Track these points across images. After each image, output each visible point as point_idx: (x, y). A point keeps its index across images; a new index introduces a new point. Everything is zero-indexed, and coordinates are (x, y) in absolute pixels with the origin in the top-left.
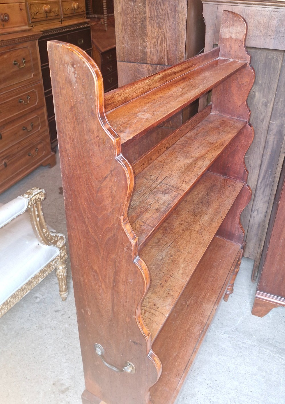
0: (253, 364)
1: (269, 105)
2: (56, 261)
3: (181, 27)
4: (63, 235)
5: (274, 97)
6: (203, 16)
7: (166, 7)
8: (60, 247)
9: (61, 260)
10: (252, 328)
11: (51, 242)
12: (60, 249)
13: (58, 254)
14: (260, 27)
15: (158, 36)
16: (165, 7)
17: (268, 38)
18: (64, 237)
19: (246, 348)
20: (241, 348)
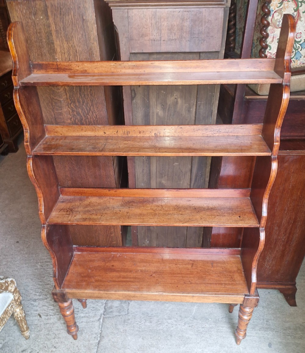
0: (215, 343)
1: (191, 109)
2: (12, 306)
3: (92, 37)
4: (12, 279)
5: (196, 101)
6: (115, 24)
7: (72, 17)
8: (13, 291)
9: (16, 303)
10: (207, 313)
11: (2, 289)
12: (13, 293)
13: (12, 299)
14: (174, 30)
15: (69, 51)
16: (70, 17)
17: (183, 41)
18: (14, 280)
19: (206, 332)
20: (202, 333)
